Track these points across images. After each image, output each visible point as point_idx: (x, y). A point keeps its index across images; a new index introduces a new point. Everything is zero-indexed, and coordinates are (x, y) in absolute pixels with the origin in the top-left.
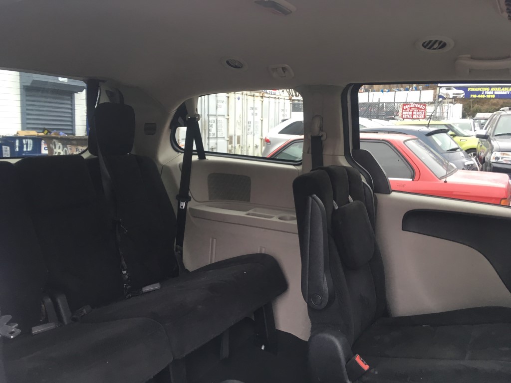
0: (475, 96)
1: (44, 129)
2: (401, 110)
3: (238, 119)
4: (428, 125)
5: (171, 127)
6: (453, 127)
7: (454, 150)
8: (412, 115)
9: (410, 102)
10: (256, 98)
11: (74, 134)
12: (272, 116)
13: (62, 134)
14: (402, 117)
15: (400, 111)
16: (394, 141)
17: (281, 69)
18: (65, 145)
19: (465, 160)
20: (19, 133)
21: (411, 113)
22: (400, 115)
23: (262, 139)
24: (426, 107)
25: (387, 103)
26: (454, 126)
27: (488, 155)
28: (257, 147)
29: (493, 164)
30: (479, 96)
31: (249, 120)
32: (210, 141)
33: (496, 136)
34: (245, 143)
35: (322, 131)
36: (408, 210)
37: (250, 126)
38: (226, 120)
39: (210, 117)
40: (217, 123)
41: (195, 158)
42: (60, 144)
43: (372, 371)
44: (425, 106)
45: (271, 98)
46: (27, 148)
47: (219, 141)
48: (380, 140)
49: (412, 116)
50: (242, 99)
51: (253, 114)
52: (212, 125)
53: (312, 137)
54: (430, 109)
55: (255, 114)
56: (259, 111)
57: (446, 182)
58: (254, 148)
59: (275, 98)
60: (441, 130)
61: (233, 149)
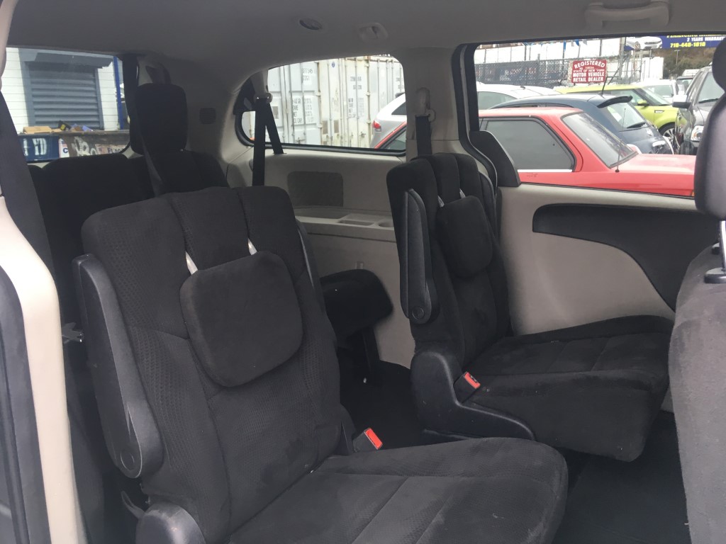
0: (677, 45)
1: (60, 123)
2: (570, 70)
3: (333, 95)
4: (602, 92)
5: (234, 112)
6: (645, 93)
7: (638, 126)
8: (587, 77)
9: (583, 58)
10: (358, 63)
11: (103, 129)
12: (383, 89)
13: (86, 129)
14: (572, 82)
15: (570, 72)
16: (548, 117)
17: (371, 29)
18: (92, 145)
19: (653, 139)
20: (26, 130)
21: (585, 75)
22: (569, 79)
23: (369, 124)
24: (607, 64)
25: (550, 61)
26: (647, 91)
27: (689, 130)
28: (363, 135)
29: (694, 143)
30: (683, 45)
31: (350, 97)
32: (295, 130)
33: (700, 103)
34: (346, 131)
35: (429, 109)
36: (540, 206)
37: (352, 105)
38: (317, 98)
39: (293, 94)
40: (304, 103)
41: (269, 153)
42: (85, 144)
43: (484, 389)
44: (605, 62)
45: (381, 61)
46: (40, 151)
47: (309, 129)
48: (528, 117)
49: (587, 79)
50: (339, 66)
51: (355, 87)
52: (296, 107)
53: (416, 118)
54: (612, 67)
55: (358, 87)
56: (363, 83)
57: (617, 171)
58: (360, 137)
59: (386, 61)
60: (621, 98)
61: (330, 140)
